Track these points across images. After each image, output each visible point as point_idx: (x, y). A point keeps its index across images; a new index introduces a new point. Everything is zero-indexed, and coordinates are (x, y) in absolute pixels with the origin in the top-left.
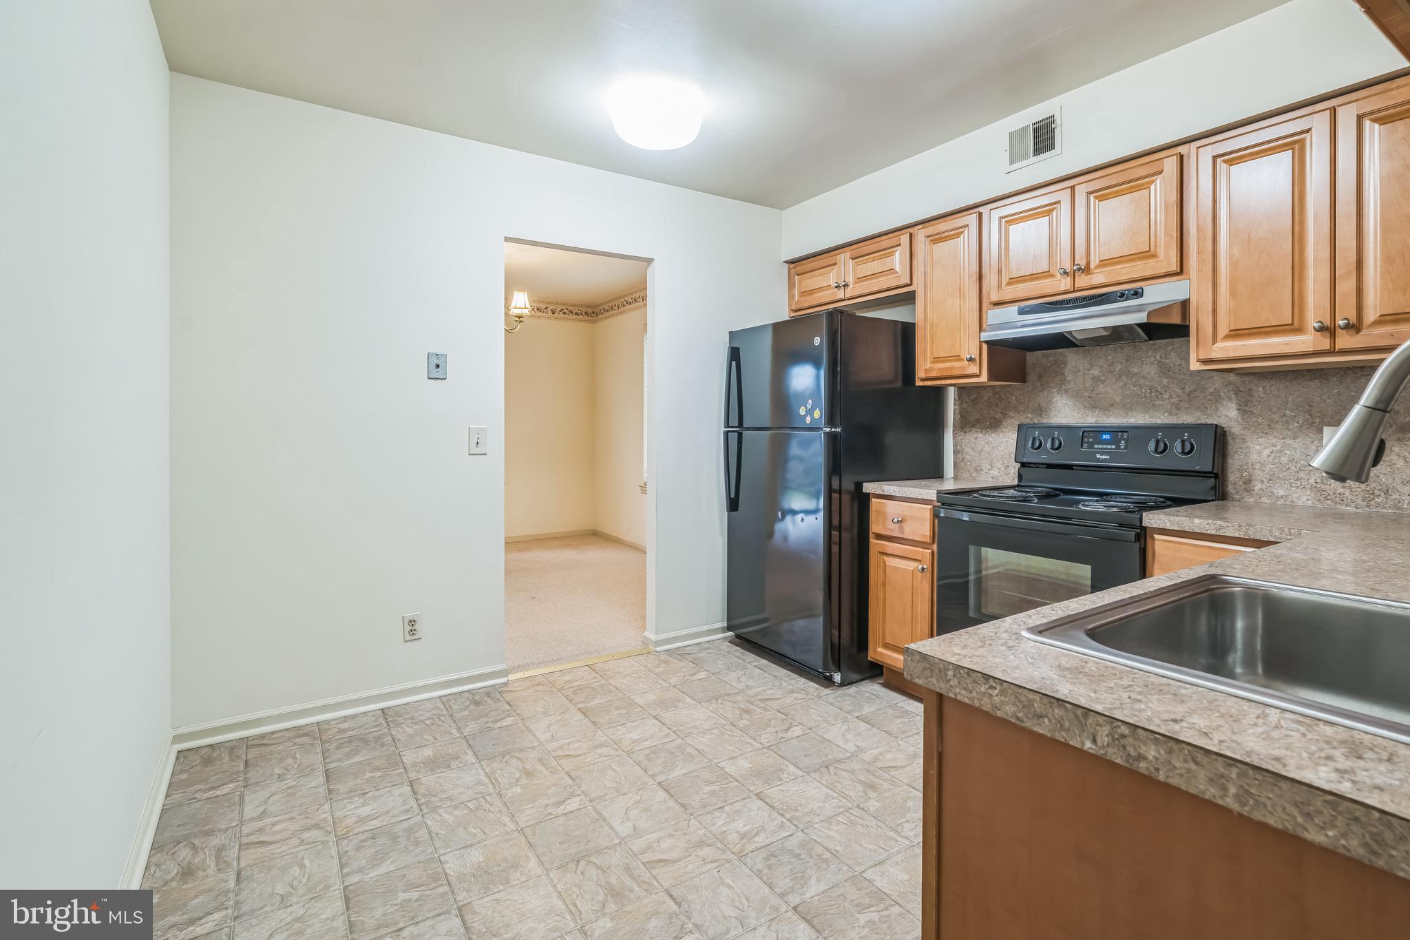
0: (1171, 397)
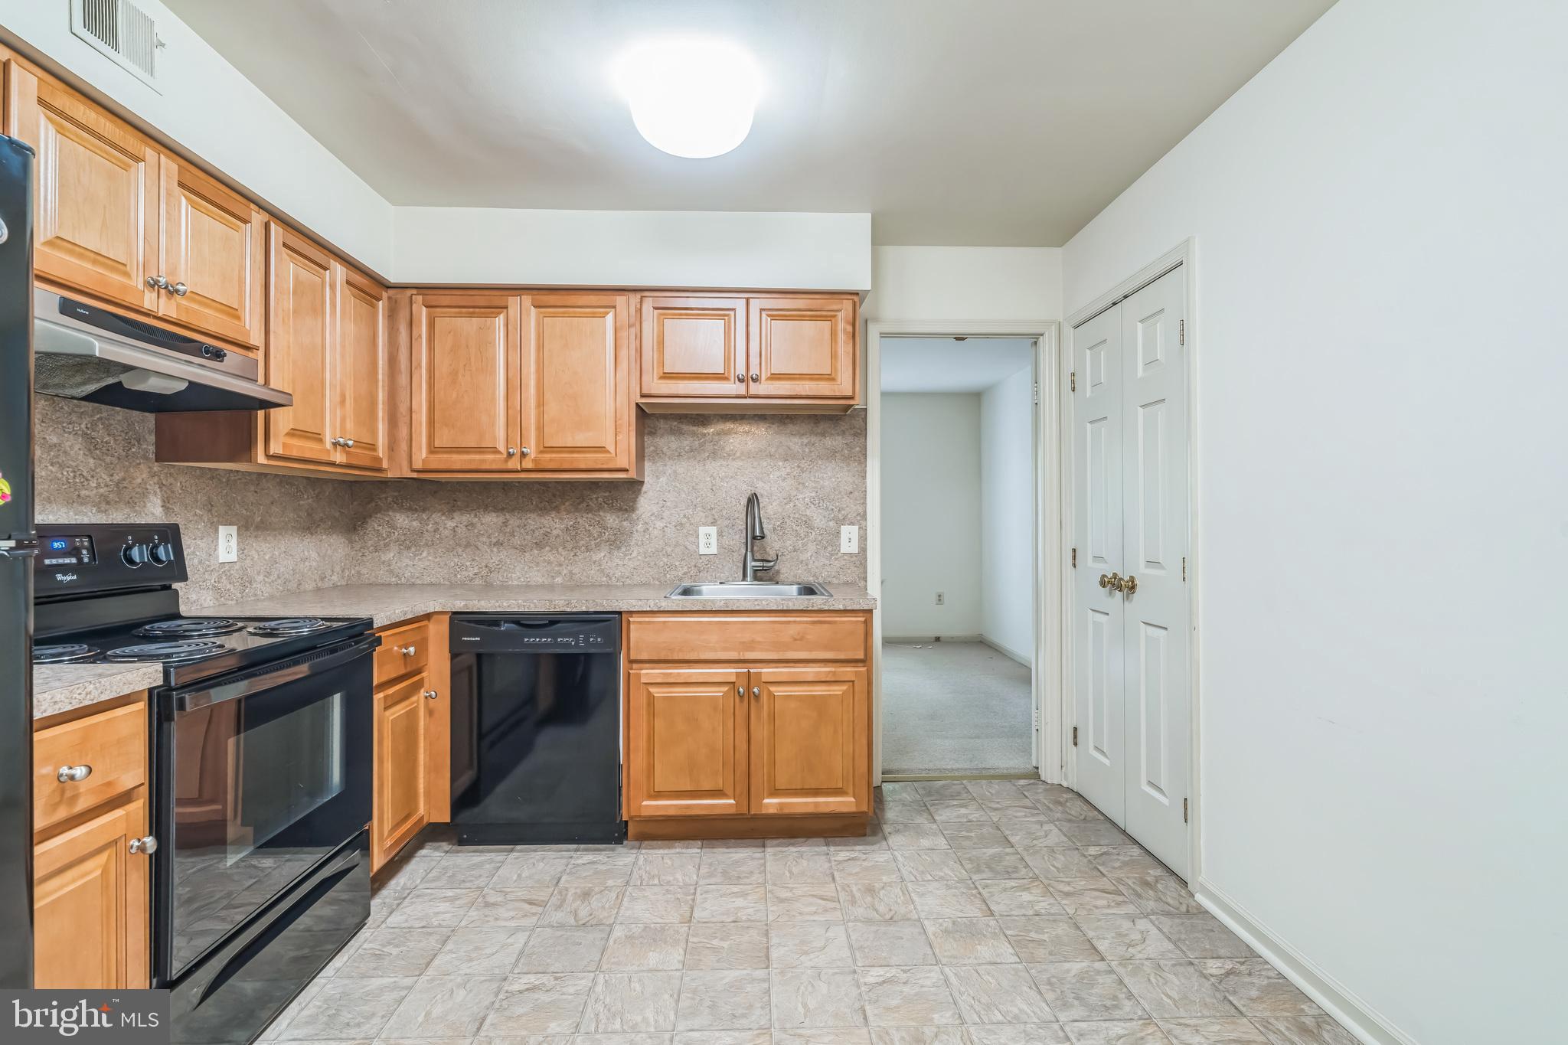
0: (98, 486)
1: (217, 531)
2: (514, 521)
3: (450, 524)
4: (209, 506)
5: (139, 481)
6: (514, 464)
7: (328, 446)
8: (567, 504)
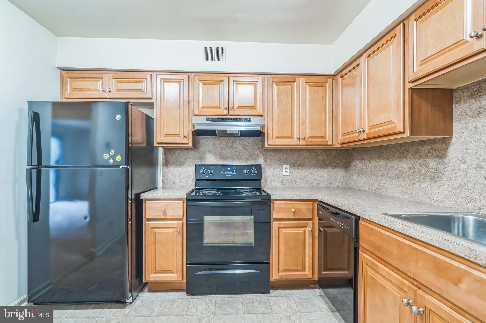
1: (282, 166)
2: (389, 164)
3: (370, 165)
4: (279, 160)
5: (257, 154)
6: (361, 137)
7: (296, 139)
8: (410, 154)
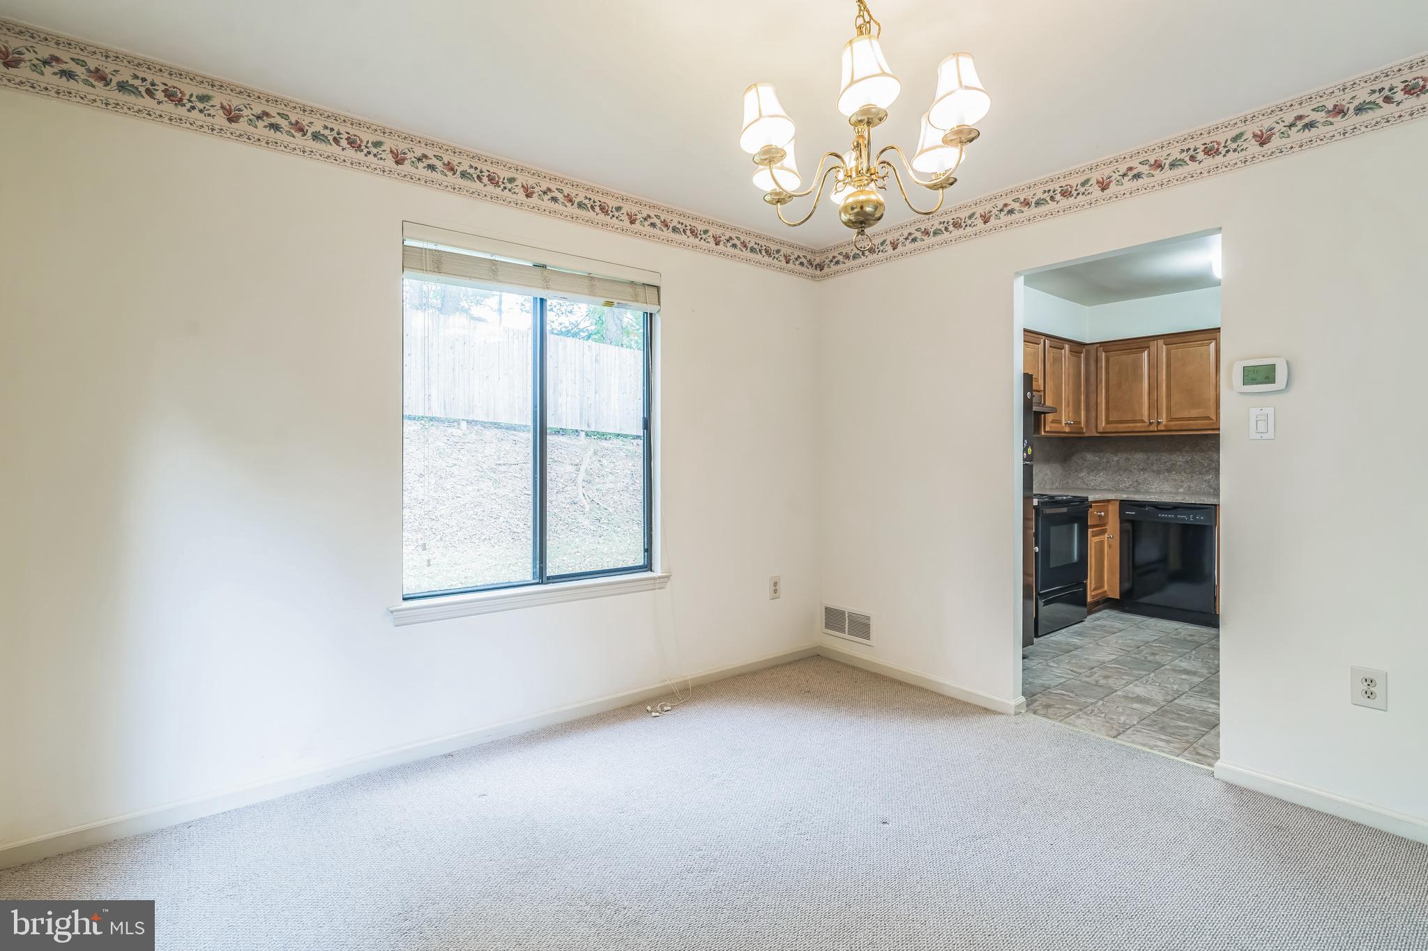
2: (1153, 457)
6: (1153, 428)
7: (1064, 425)
